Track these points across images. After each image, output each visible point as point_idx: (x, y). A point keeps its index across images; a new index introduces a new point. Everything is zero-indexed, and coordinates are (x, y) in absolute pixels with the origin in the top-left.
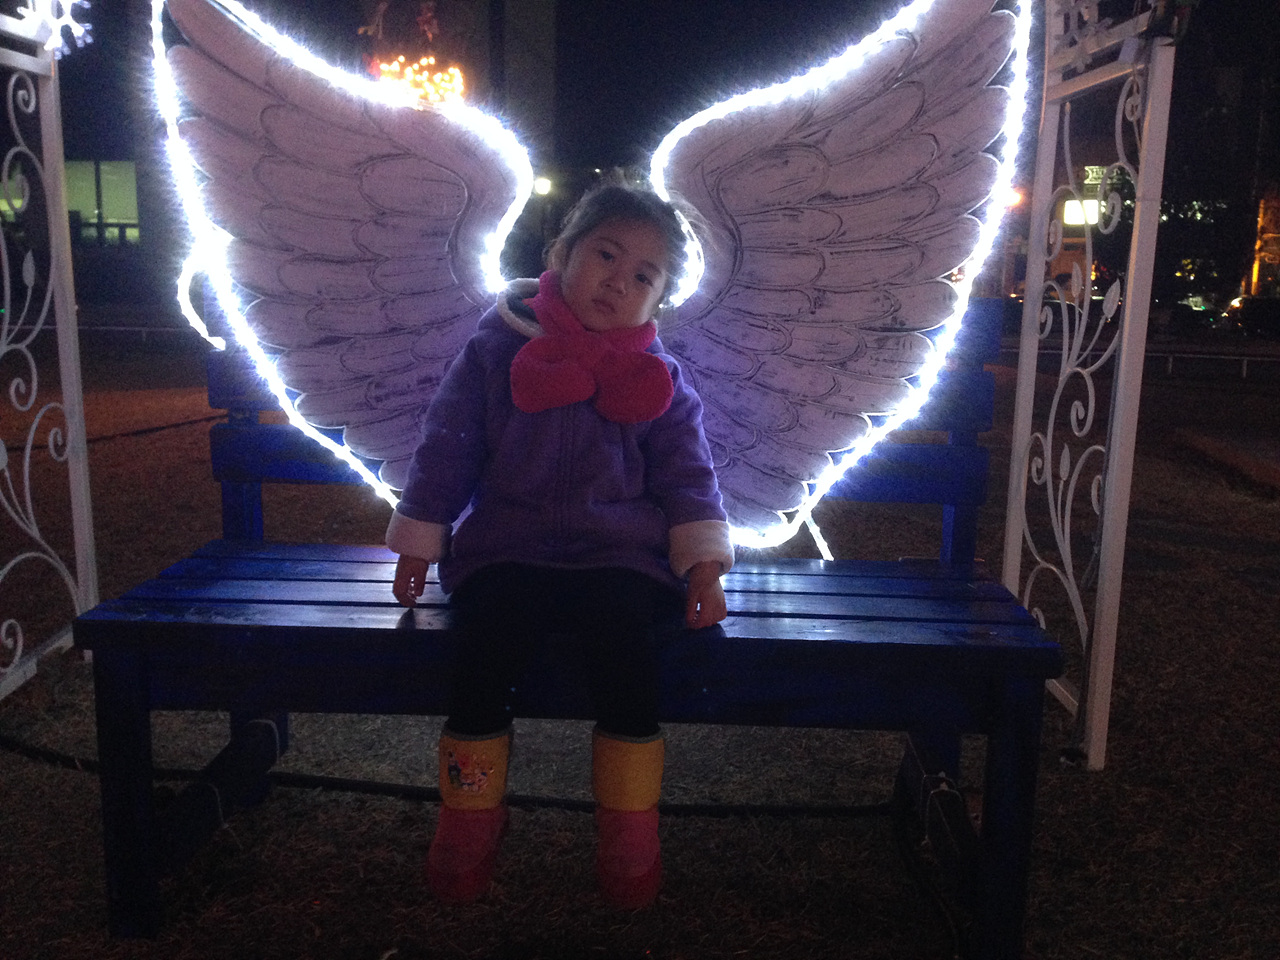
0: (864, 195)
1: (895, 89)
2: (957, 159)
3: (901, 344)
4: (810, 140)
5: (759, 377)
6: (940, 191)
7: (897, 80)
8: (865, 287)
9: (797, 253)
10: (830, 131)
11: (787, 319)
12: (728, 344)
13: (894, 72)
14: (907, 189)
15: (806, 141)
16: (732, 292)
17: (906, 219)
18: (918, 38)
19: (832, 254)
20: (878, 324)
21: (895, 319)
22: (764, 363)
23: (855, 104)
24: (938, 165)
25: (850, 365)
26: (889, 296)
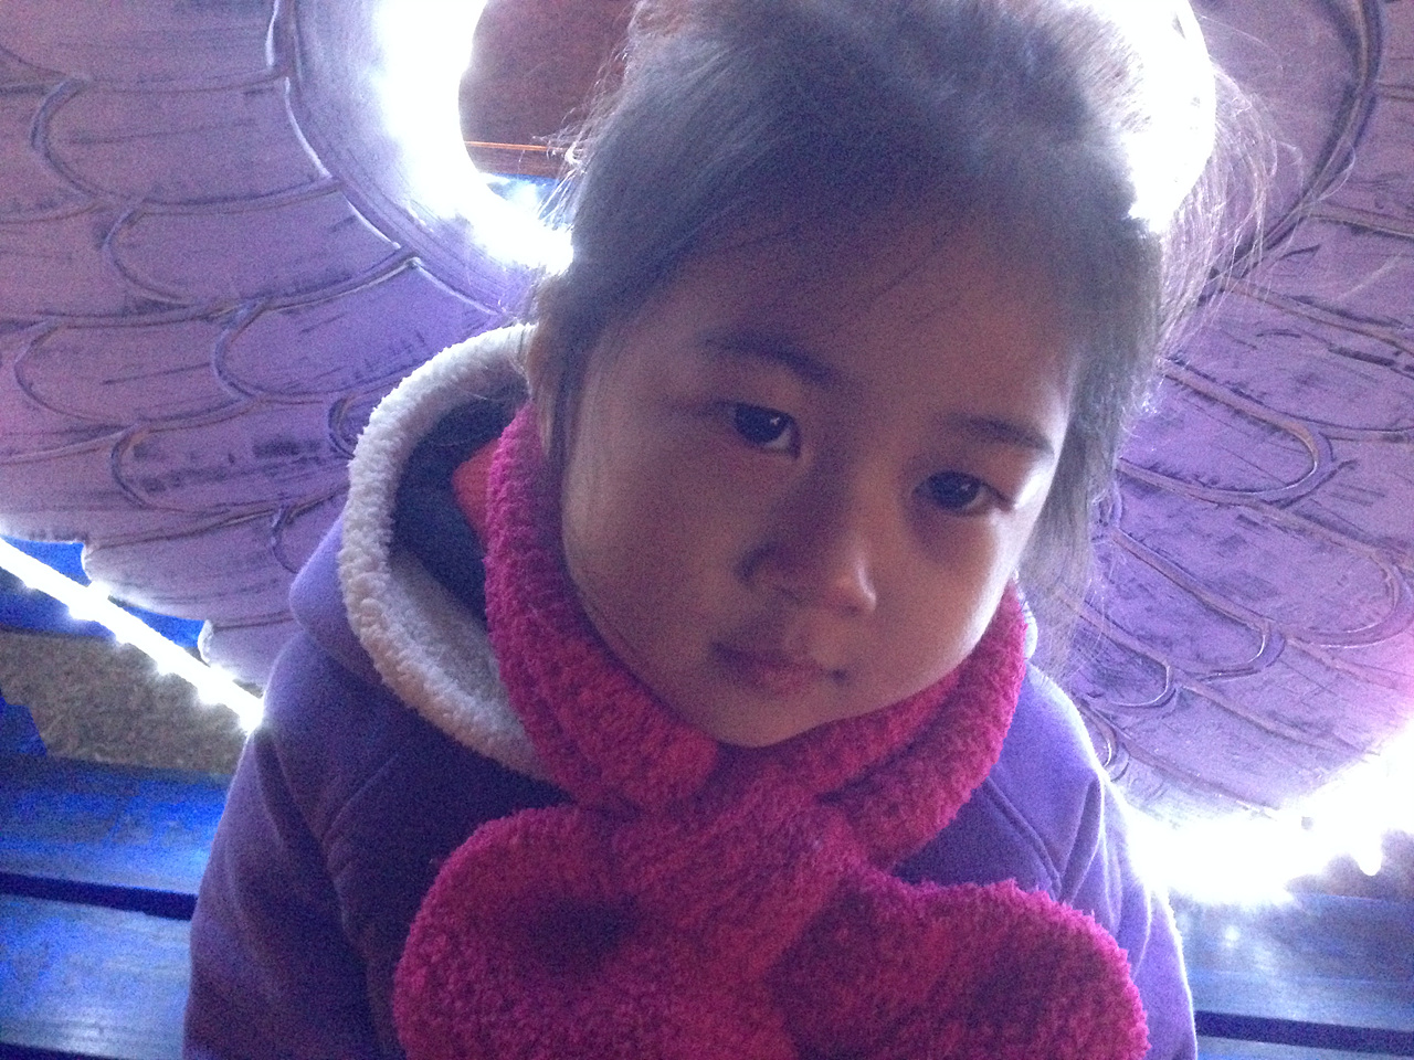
22: (1351, 464)
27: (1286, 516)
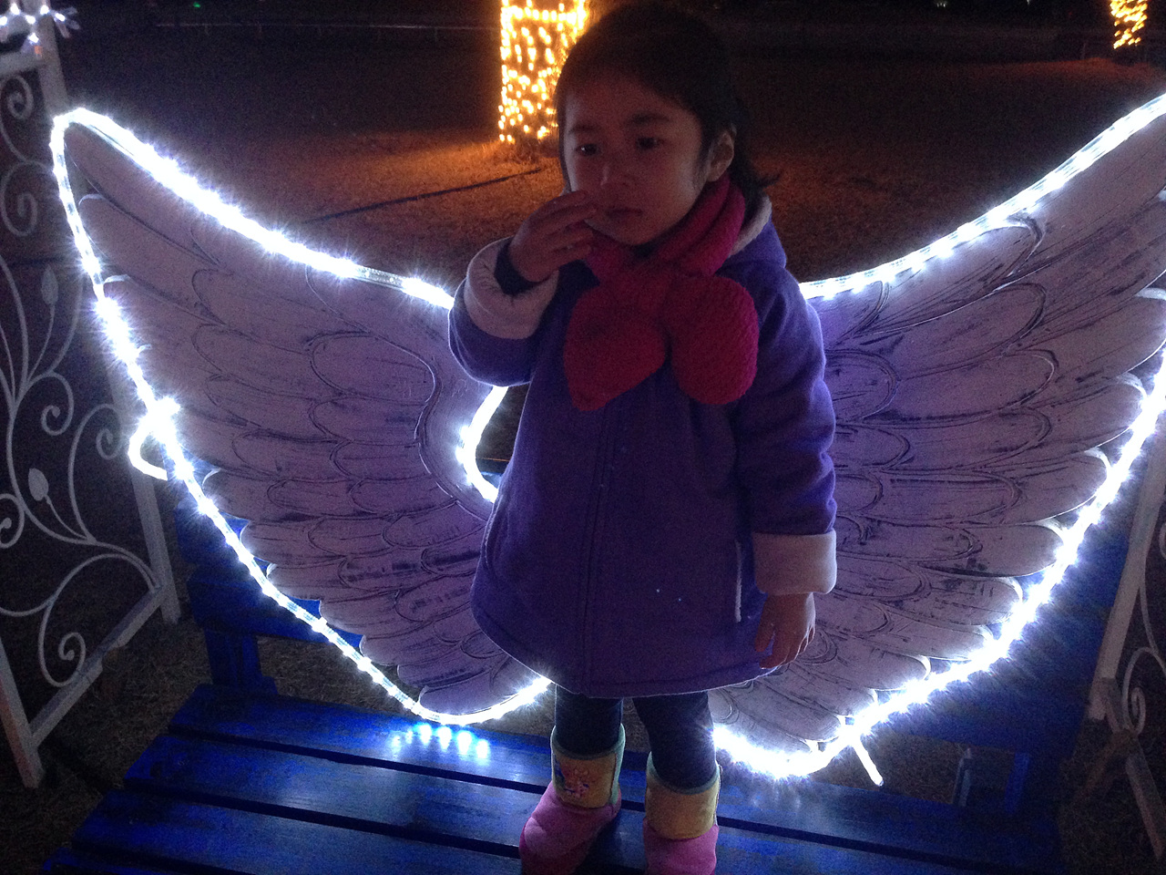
0: (941, 418)
1: (1002, 291)
2: (1083, 383)
3: (979, 588)
4: (871, 348)
6: (1053, 420)
7: (1005, 280)
8: (936, 522)
9: (848, 477)
10: (901, 338)
13: (1003, 269)
14: (1002, 415)
15: (867, 348)
17: (1000, 450)
18: (1043, 227)
19: (892, 481)
20: (950, 564)
21: (972, 561)
23: (941, 307)
24: (1053, 390)
25: (908, 604)
26: (966, 534)
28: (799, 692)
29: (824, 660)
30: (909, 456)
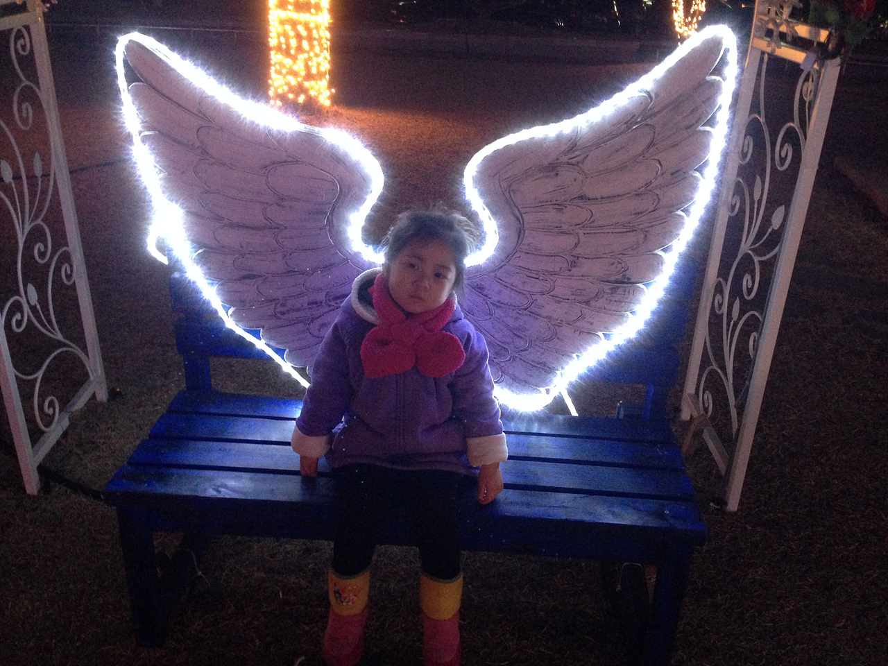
0: (608, 197)
1: (635, 129)
2: (674, 176)
3: (627, 290)
4: (573, 161)
5: (533, 308)
6: (661, 197)
7: (637, 123)
8: (605, 256)
9: (562, 233)
10: (587, 156)
11: (553, 273)
12: (513, 288)
13: (635, 118)
14: (638, 195)
15: (570, 161)
16: (517, 255)
17: (636, 214)
18: (653, 95)
19: (584, 234)
20: (612, 278)
21: (624, 276)
22: (536, 300)
23: (607, 138)
24: (661, 180)
25: (592, 303)
26: (621, 261)
27: (526, 312)
28: (537, 360)
29: (550, 340)
30: (592, 220)
